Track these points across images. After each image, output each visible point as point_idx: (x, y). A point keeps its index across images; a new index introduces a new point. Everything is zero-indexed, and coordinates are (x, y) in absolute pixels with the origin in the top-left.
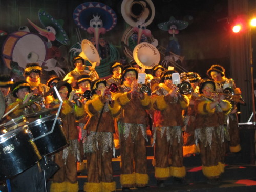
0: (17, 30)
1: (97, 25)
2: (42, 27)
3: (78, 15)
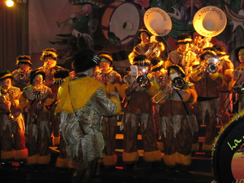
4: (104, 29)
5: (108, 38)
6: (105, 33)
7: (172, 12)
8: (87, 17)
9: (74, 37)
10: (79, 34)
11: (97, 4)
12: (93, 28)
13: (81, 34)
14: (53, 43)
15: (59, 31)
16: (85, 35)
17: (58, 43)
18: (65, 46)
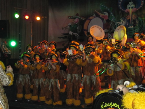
0: (90, 16)
1: (131, 7)
2: (101, 13)
3: (120, 3)
4: (85, 31)
5: (87, 35)
6: (86, 33)
7: (120, 22)
8: (76, 25)
9: (70, 35)
10: (72, 34)
11: (82, 18)
12: (79, 30)
13: (73, 33)
14: (60, 38)
15: (63, 32)
16: (75, 34)
17: (62, 38)
18: (66, 39)
